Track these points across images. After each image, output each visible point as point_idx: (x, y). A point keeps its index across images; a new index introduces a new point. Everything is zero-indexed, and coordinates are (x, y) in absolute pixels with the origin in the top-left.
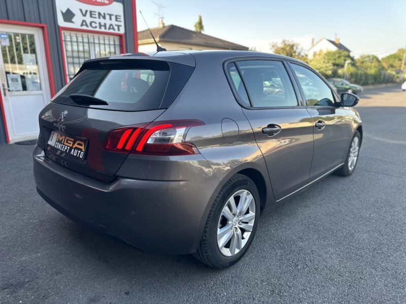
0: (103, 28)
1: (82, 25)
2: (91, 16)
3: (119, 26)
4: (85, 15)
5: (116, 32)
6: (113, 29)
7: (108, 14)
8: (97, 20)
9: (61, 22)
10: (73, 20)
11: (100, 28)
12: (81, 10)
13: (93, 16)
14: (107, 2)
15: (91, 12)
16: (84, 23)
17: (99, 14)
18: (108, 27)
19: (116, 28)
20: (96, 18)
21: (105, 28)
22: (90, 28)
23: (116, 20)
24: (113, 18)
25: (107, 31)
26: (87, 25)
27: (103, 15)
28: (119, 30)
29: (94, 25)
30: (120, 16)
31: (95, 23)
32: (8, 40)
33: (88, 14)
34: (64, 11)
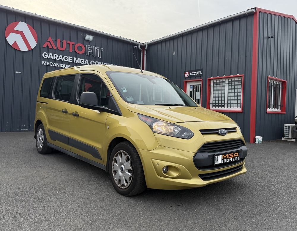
32: (192, 88)
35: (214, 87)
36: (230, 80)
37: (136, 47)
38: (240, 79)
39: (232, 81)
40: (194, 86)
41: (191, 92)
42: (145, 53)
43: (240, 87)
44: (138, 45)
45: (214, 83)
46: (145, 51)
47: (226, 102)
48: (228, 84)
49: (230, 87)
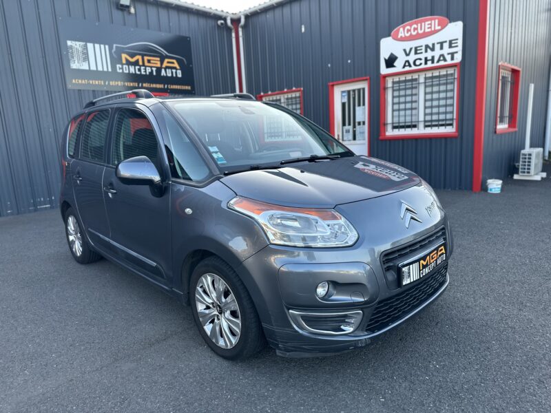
0: (429, 63)
1: (404, 67)
2: (416, 53)
3: (452, 55)
4: (407, 55)
5: (449, 62)
6: (445, 60)
7: (438, 43)
8: (423, 56)
9: (384, 70)
10: (395, 64)
11: (426, 63)
12: (405, 50)
13: (418, 52)
14: (439, 28)
15: (416, 48)
16: (407, 63)
17: (427, 47)
18: (436, 60)
19: (448, 57)
20: (421, 53)
21: (433, 62)
22: (414, 68)
23: (450, 46)
24: (446, 45)
25: (435, 64)
26: (410, 66)
27: (431, 46)
28: (452, 59)
29: (418, 62)
30: (457, 39)
31: (420, 59)
32: (346, 97)
33: (413, 51)
34: (387, 58)
35: (393, 91)
36: (429, 74)
37: (222, 22)
38: (450, 71)
39: (432, 78)
40: (349, 92)
41: (343, 104)
42: (240, 33)
43: (450, 87)
44: (225, 19)
45: (394, 83)
46: (240, 30)
47: (421, 118)
48: (425, 83)
49: (429, 90)
